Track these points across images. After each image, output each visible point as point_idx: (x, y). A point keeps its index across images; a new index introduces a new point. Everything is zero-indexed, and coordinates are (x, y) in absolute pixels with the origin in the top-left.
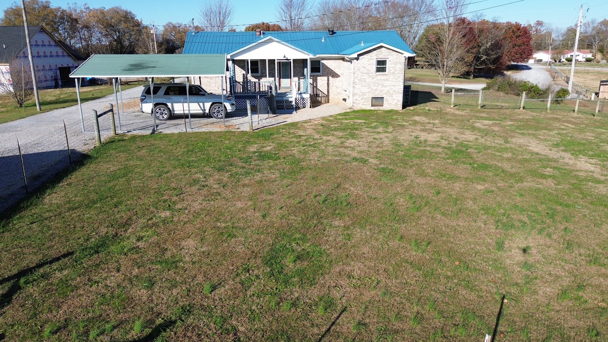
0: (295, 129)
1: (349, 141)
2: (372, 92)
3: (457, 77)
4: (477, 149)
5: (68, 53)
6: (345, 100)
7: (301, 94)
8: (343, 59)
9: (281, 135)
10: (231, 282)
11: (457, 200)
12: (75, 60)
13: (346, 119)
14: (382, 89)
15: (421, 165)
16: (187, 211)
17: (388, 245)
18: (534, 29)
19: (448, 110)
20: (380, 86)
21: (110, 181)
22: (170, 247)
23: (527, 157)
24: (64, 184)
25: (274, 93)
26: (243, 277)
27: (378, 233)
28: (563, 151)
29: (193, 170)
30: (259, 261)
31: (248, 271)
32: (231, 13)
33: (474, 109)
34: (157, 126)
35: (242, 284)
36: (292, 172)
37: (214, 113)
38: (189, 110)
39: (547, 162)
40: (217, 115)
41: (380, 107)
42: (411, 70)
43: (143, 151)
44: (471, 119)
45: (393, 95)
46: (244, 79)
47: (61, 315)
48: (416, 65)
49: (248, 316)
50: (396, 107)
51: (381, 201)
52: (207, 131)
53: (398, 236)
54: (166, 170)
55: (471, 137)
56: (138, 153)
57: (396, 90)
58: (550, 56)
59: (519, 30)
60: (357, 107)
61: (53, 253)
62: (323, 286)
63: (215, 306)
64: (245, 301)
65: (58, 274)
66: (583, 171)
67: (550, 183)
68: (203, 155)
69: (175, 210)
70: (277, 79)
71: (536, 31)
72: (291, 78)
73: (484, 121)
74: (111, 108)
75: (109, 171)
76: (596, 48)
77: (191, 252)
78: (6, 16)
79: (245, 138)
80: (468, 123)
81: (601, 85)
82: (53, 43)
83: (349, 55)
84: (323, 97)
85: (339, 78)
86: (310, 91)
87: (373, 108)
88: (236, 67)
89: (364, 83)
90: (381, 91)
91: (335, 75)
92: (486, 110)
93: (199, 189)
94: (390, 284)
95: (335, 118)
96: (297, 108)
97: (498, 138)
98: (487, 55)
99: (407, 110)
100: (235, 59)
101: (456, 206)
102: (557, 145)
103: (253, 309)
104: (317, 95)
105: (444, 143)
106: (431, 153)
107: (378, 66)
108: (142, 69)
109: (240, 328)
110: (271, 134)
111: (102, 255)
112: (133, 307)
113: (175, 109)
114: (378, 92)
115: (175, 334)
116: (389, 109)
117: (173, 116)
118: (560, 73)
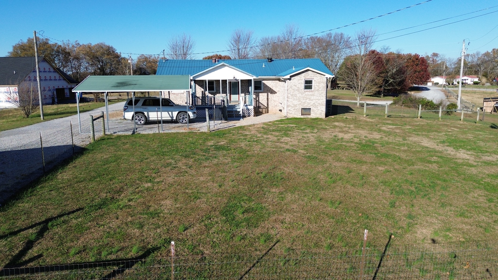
0: (242, 131)
1: (284, 139)
2: (302, 104)
3: (371, 96)
4: (381, 144)
5: (64, 78)
6: (281, 111)
7: (247, 106)
8: (279, 80)
9: (232, 134)
10: (198, 225)
11: (363, 176)
12: (69, 83)
13: (282, 124)
14: (309, 102)
15: (338, 154)
16: (163, 183)
17: (311, 203)
18: (431, 59)
19: (361, 118)
20: (307, 100)
21: (104, 165)
22: (153, 205)
23: (419, 150)
24: (70, 166)
25: (226, 105)
26: (206, 222)
27: (304, 196)
28: (448, 146)
29: (166, 157)
30: (217, 213)
31: (210, 219)
32: (192, 47)
33: (382, 118)
34: (136, 129)
35: (206, 225)
36: (240, 158)
37: (180, 119)
38: (162, 117)
39: (433, 153)
40: (183, 121)
41: (308, 116)
42: (334, 90)
43: (128, 145)
44: (379, 124)
45: (318, 107)
46: (202, 95)
47: (80, 243)
48: (338, 87)
49: (211, 245)
50: (320, 116)
51: (306, 177)
52: (175, 132)
53: (319, 198)
54: (146, 157)
55: (377, 136)
56: (123, 147)
57: (320, 103)
58: (444, 80)
59: (417, 59)
60: (290, 116)
61: (69, 209)
62: (264, 227)
63: (188, 239)
64: (209, 236)
65: (74, 221)
66: (461, 159)
67: (435, 166)
68: (173, 147)
69: (155, 182)
70: (228, 95)
71: (433, 61)
72: (239, 94)
73: (388, 126)
74: (103, 115)
75: (103, 158)
76: (482, 74)
77: (168, 207)
78: (14, 50)
79: (205, 136)
80: (376, 127)
81: (484, 101)
82: (52, 70)
83: (283, 76)
84: (264, 108)
85: (276, 94)
86: (253, 103)
87: (302, 117)
88: (197, 86)
89: (295, 97)
90: (309, 103)
91: (273, 92)
92: (391, 119)
93: (171, 169)
94: (311, 227)
95: (274, 123)
96: (244, 117)
97: (398, 137)
98: (394, 78)
99: (329, 118)
100: (196, 79)
101: (362, 180)
102: (443, 142)
103: (214, 240)
104: (259, 107)
105: (356, 140)
106: (346, 146)
107: (306, 85)
108: (126, 85)
109: (205, 251)
110: (224, 134)
111: (105, 210)
112: (130, 239)
113: (150, 117)
114: (306, 104)
115: (161, 254)
116: (315, 117)
117: (148, 122)
118: (453, 93)
